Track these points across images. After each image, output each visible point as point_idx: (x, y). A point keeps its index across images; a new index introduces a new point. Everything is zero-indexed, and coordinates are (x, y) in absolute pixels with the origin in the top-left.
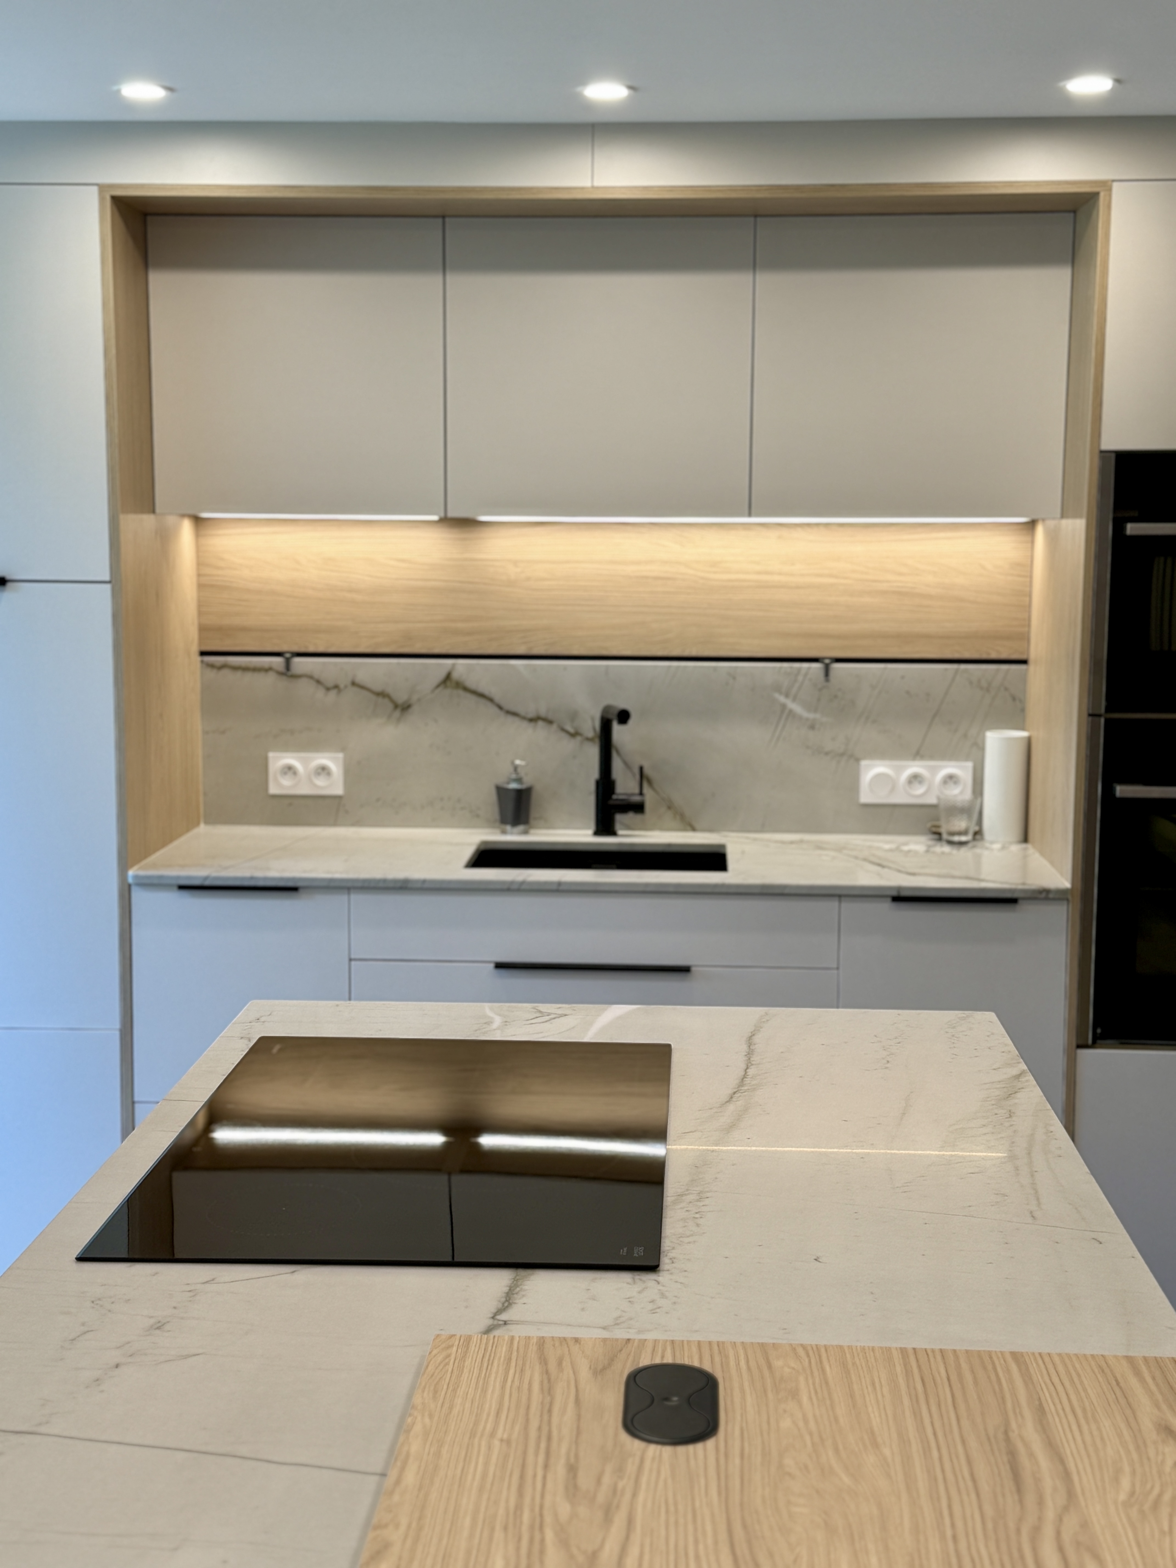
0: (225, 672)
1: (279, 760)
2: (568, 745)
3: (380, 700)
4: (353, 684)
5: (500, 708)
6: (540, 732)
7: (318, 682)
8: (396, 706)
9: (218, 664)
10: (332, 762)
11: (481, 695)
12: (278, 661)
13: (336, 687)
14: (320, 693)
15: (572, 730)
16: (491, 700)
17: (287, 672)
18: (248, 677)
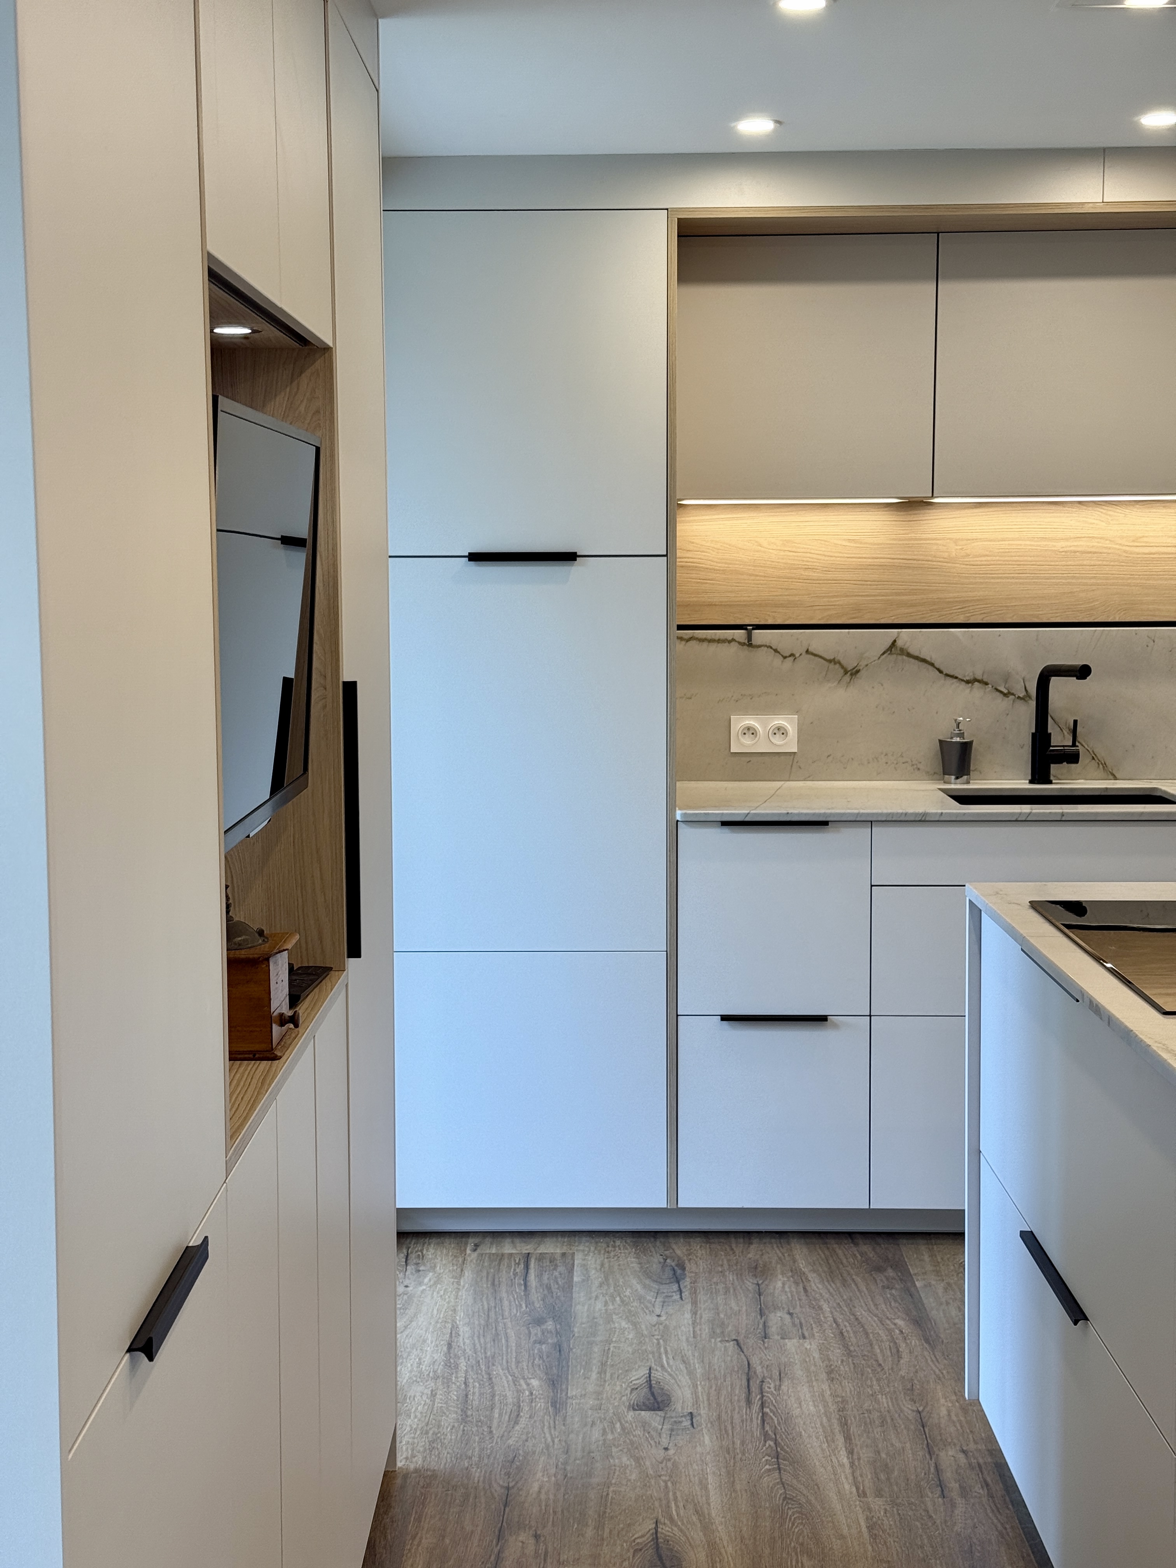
0: (692, 643)
1: (740, 722)
2: (1003, 704)
3: (832, 666)
4: (807, 652)
5: (940, 672)
6: (977, 693)
7: (776, 651)
8: (846, 672)
9: (686, 637)
10: (788, 722)
11: (924, 661)
12: (740, 634)
13: (792, 655)
14: (778, 660)
15: (1006, 691)
16: (932, 665)
17: (749, 643)
18: (713, 647)
